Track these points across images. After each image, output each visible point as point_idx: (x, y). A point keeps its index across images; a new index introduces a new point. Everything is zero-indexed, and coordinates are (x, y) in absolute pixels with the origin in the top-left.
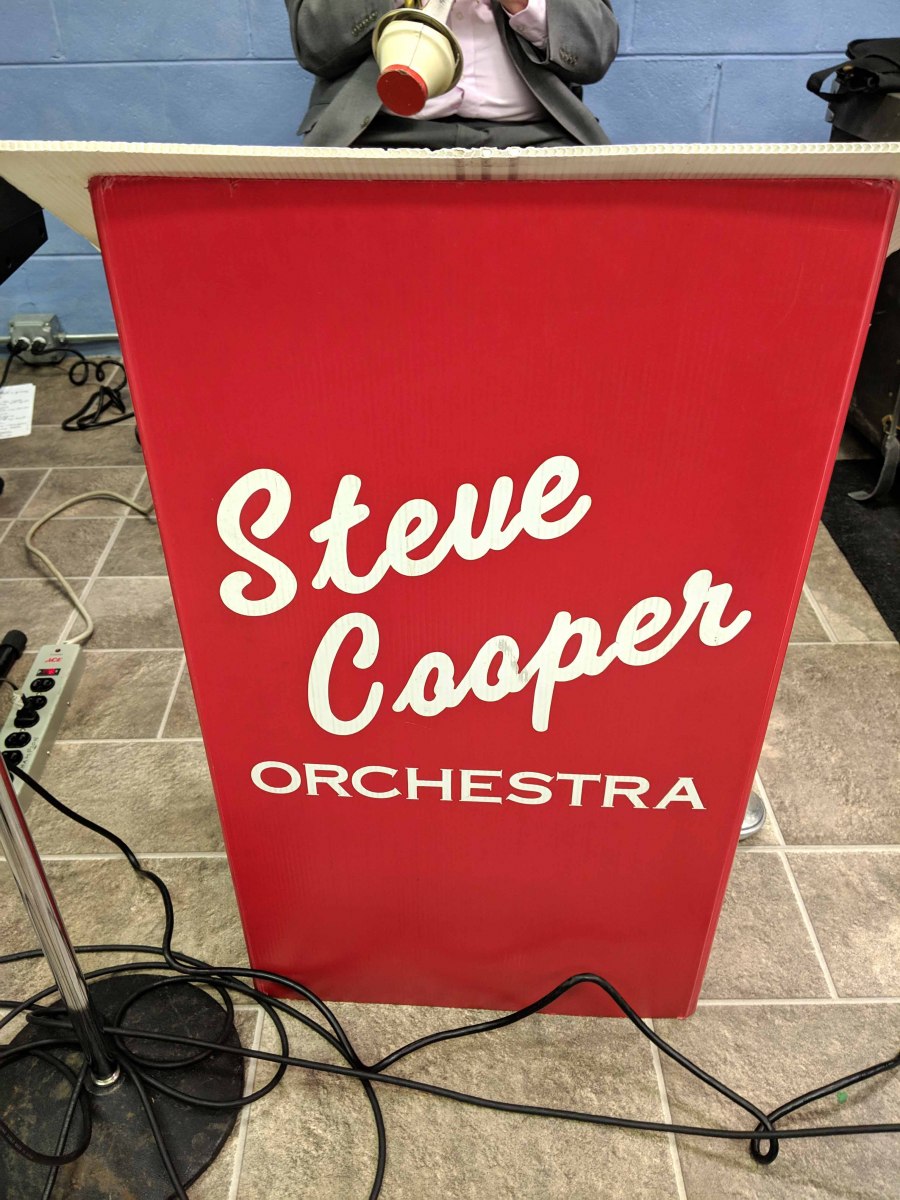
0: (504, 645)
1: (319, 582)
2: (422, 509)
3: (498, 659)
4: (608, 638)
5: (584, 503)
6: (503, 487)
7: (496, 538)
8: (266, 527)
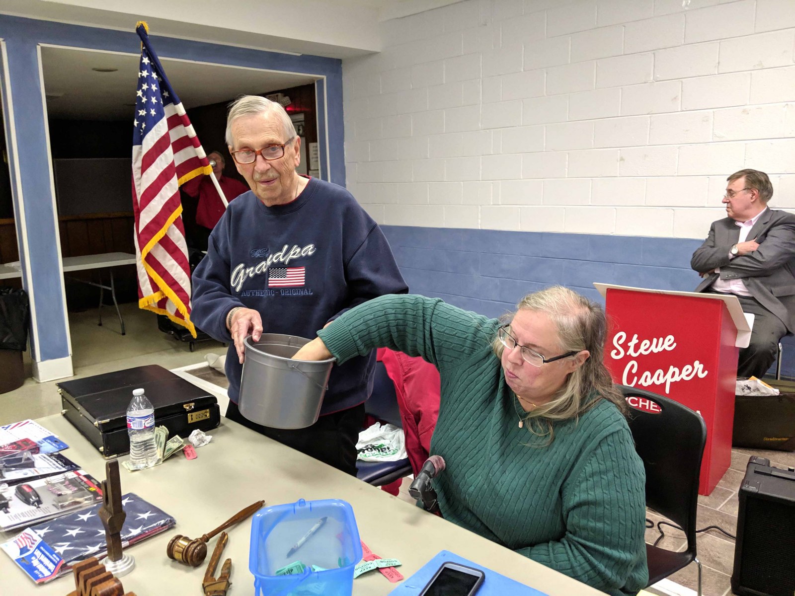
0: (660, 371)
1: (628, 354)
2: (647, 342)
3: (659, 375)
4: (680, 373)
5: (675, 345)
6: (661, 340)
7: (660, 349)
8: (621, 342)
